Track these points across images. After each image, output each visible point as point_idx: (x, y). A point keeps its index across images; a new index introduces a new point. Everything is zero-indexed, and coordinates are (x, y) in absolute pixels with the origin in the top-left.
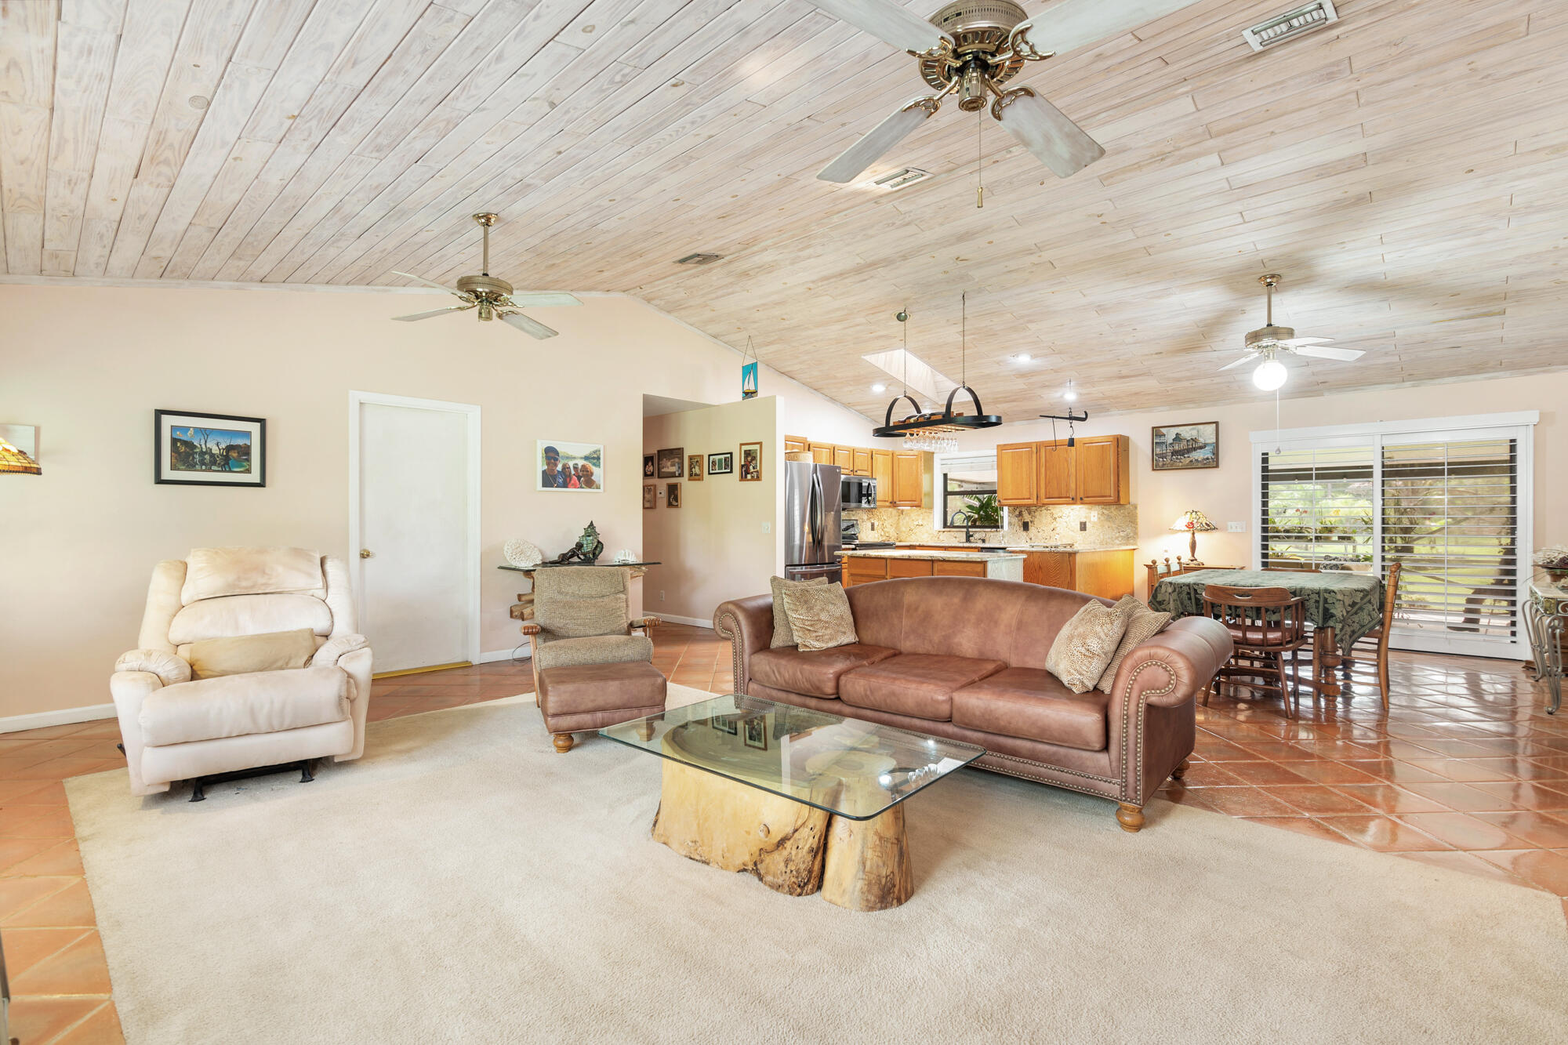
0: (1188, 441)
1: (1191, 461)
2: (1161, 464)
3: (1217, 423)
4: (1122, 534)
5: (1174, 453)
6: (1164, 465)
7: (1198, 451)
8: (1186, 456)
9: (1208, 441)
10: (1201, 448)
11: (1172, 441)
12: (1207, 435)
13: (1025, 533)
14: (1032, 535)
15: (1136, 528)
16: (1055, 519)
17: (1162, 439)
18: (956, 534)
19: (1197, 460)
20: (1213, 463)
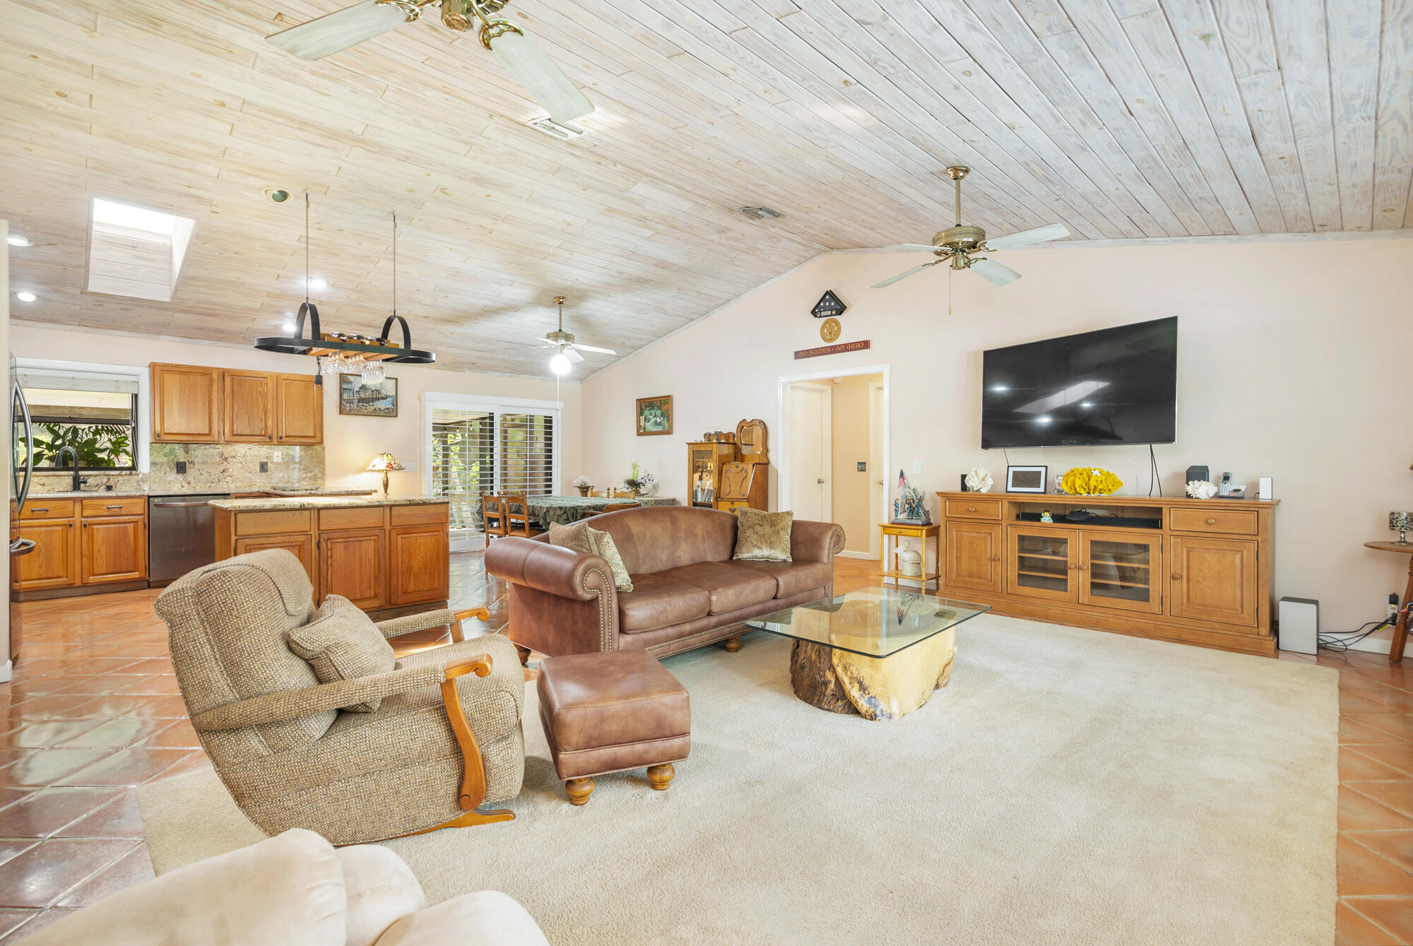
0: (372, 391)
1: (375, 409)
2: (348, 409)
3: (396, 379)
4: (309, 474)
5: (360, 400)
6: (350, 410)
7: (381, 401)
8: (371, 404)
9: (390, 394)
10: (383, 399)
11: (358, 390)
12: (389, 389)
13: (180, 477)
14: (191, 479)
15: (324, 469)
16: (226, 459)
17: (349, 386)
18: (44, 480)
19: (380, 409)
20: (392, 413)
